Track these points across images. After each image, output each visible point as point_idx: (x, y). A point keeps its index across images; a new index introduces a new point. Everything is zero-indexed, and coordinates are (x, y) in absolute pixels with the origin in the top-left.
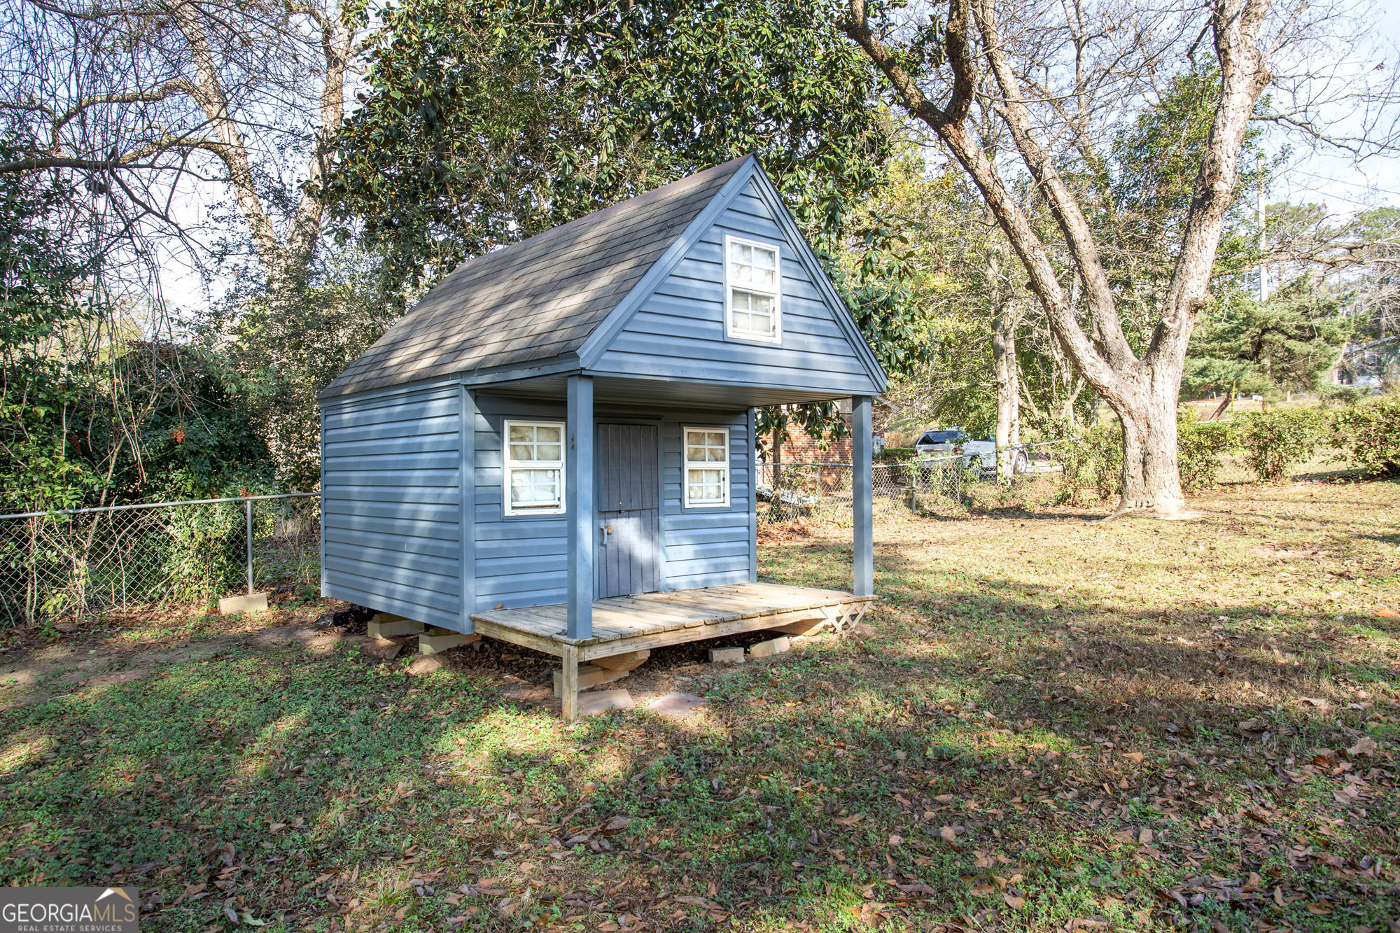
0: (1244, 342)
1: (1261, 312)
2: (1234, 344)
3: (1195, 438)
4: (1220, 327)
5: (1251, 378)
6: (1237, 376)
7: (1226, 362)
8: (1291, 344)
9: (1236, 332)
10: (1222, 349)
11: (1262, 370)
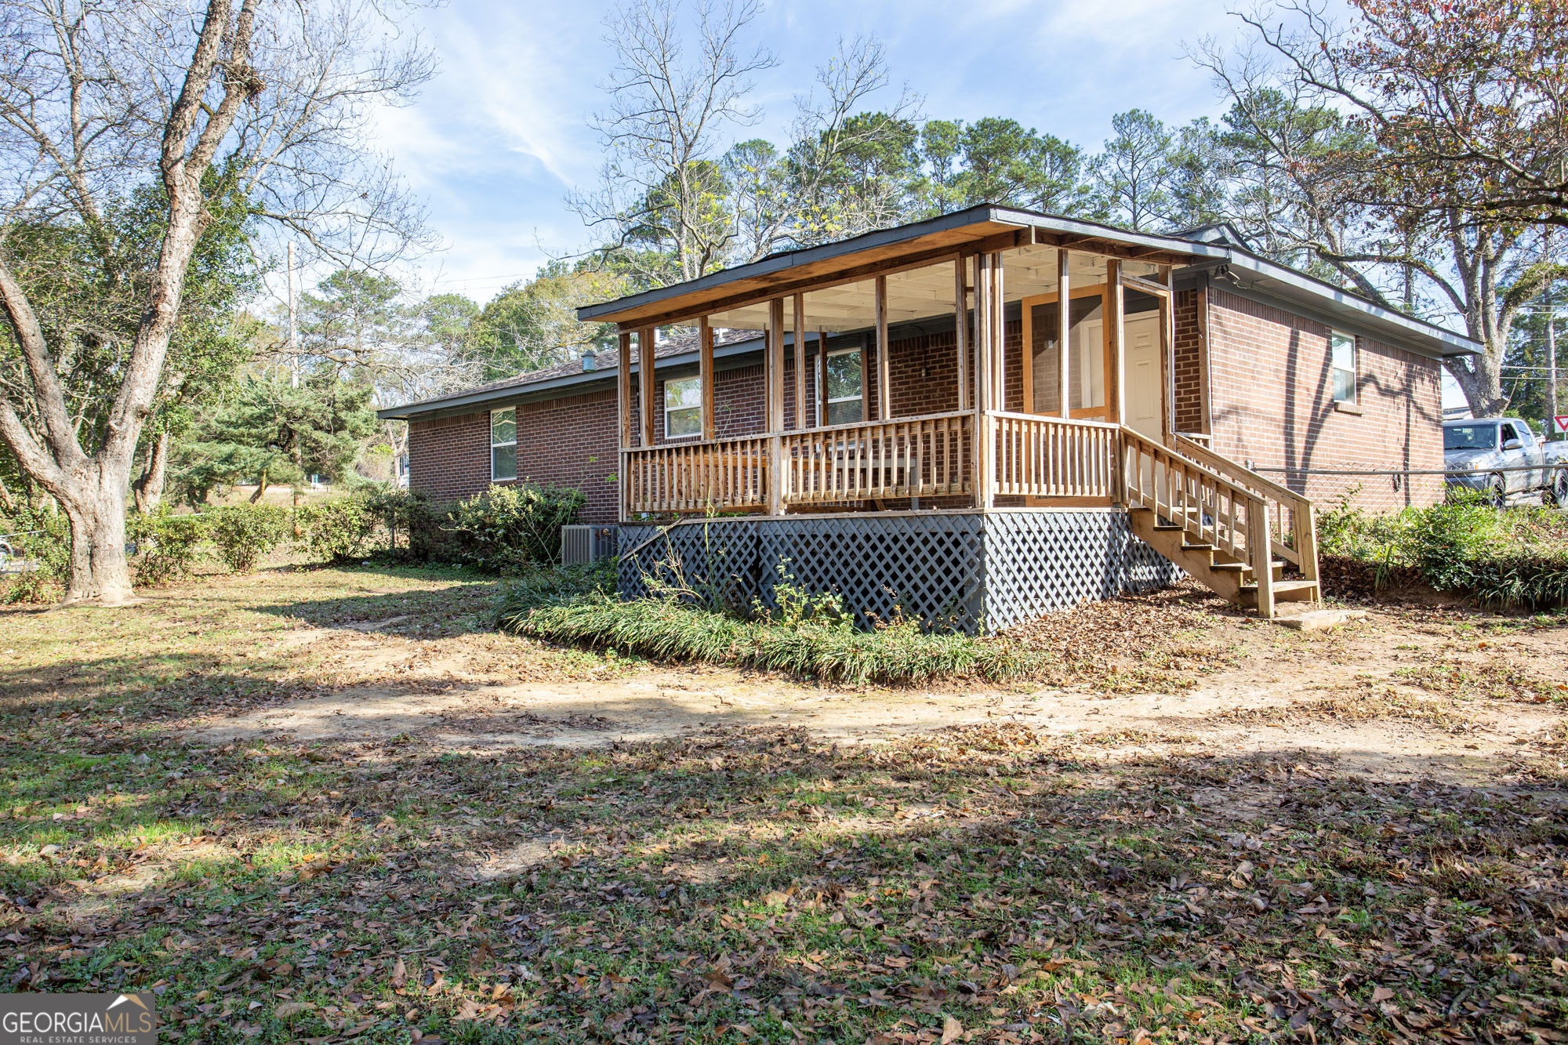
0: (271, 430)
1: (286, 400)
2: (261, 430)
3: (163, 531)
4: (248, 411)
5: (279, 464)
6: (263, 465)
7: (253, 450)
8: (318, 435)
9: (263, 419)
10: (250, 436)
11: (292, 459)
